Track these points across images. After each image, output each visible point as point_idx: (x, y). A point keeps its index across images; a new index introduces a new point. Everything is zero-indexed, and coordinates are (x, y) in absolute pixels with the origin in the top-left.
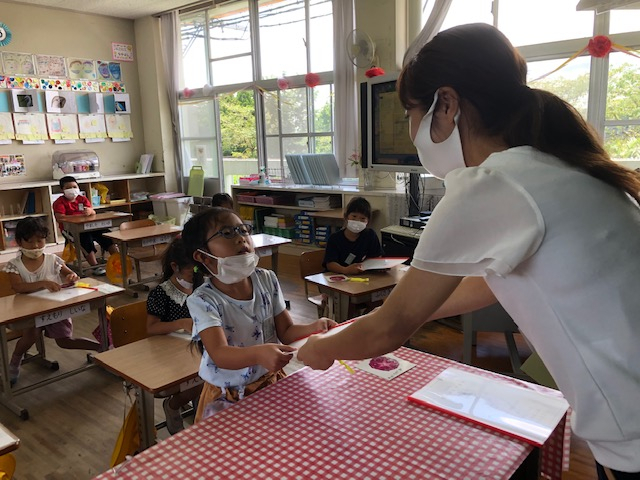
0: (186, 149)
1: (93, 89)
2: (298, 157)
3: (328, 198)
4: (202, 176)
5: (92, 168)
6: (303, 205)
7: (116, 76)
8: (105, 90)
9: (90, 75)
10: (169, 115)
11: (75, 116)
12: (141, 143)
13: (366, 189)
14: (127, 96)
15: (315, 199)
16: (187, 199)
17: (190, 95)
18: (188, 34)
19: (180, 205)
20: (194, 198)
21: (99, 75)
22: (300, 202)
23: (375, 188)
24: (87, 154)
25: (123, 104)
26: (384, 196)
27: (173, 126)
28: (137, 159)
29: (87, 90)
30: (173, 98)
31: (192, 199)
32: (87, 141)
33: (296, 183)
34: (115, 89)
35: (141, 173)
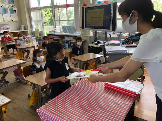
0: (33, 24)
1: (7, 7)
2: (65, 26)
3: (73, 37)
4: (38, 31)
5: (8, 29)
6: (67, 38)
7: (13, 3)
8: (10, 7)
9: (5, 3)
11: (2, 14)
12: (21, 22)
13: (83, 34)
14: (16, 8)
15: (70, 37)
16: (35, 37)
17: (34, 9)
19: (33, 39)
20: (37, 37)
21: (8, 3)
22: (66, 38)
23: (85, 34)
24: (6, 25)
25: (15, 11)
26: (88, 36)
27: (30, 17)
28: (20, 26)
29: (5, 7)
30: (30, 10)
31: (36, 37)
32: (6, 21)
33: (64, 33)
34: (12, 7)
35: (21, 30)
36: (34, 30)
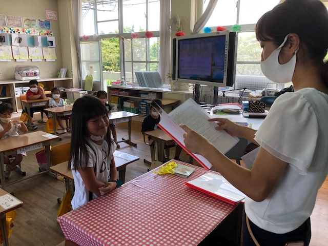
0: (84, 66)
1: (36, 33)
2: (141, 73)
3: (156, 94)
4: (92, 80)
5: (35, 74)
7: (48, 27)
8: (42, 34)
9: (34, 27)
10: (75, 48)
11: (27, 48)
12: (61, 63)
13: (174, 90)
14: (54, 37)
15: (149, 94)
17: (87, 39)
18: (85, 7)
21: (39, 27)
22: (142, 95)
23: (179, 90)
24: (32, 67)
25: (51, 42)
26: (183, 94)
27: (78, 54)
28: (59, 71)
29: (33, 34)
30: (78, 40)
31: (86, 92)
32: (33, 61)
33: (140, 86)
34: (47, 34)
35: (61, 78)
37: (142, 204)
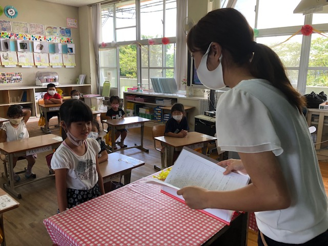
0: (102, 73)
1: (57, 41)
2: (157, 79)
3: (170, 100)
4: (109, 86)
5: (55, 80)
6: (159, 103)
7: (69, 35)
8: (63, 42)
10: (94, 55)
11: (47, 54)
12: (80, 69)
13: (189, 96)
14: (74, 45)
15: (164, 100)
16: (101, 97)
17: (105, 46)
18: (105, 15)
19: (98, 101)
22: (157, 101)
23: (194, 96)
24: (53, 73)
25: (71, 49)
26: (198, 100)
27: (96, 61)
28: (78, 77)
29: (54, 42)
30: (97, 47)
31: (104, 98)
32: (53, 67)
33: (155, 92)
34: (68, 41)
35: (79, 84)
36: (103, 86)
37: (134, 210)
